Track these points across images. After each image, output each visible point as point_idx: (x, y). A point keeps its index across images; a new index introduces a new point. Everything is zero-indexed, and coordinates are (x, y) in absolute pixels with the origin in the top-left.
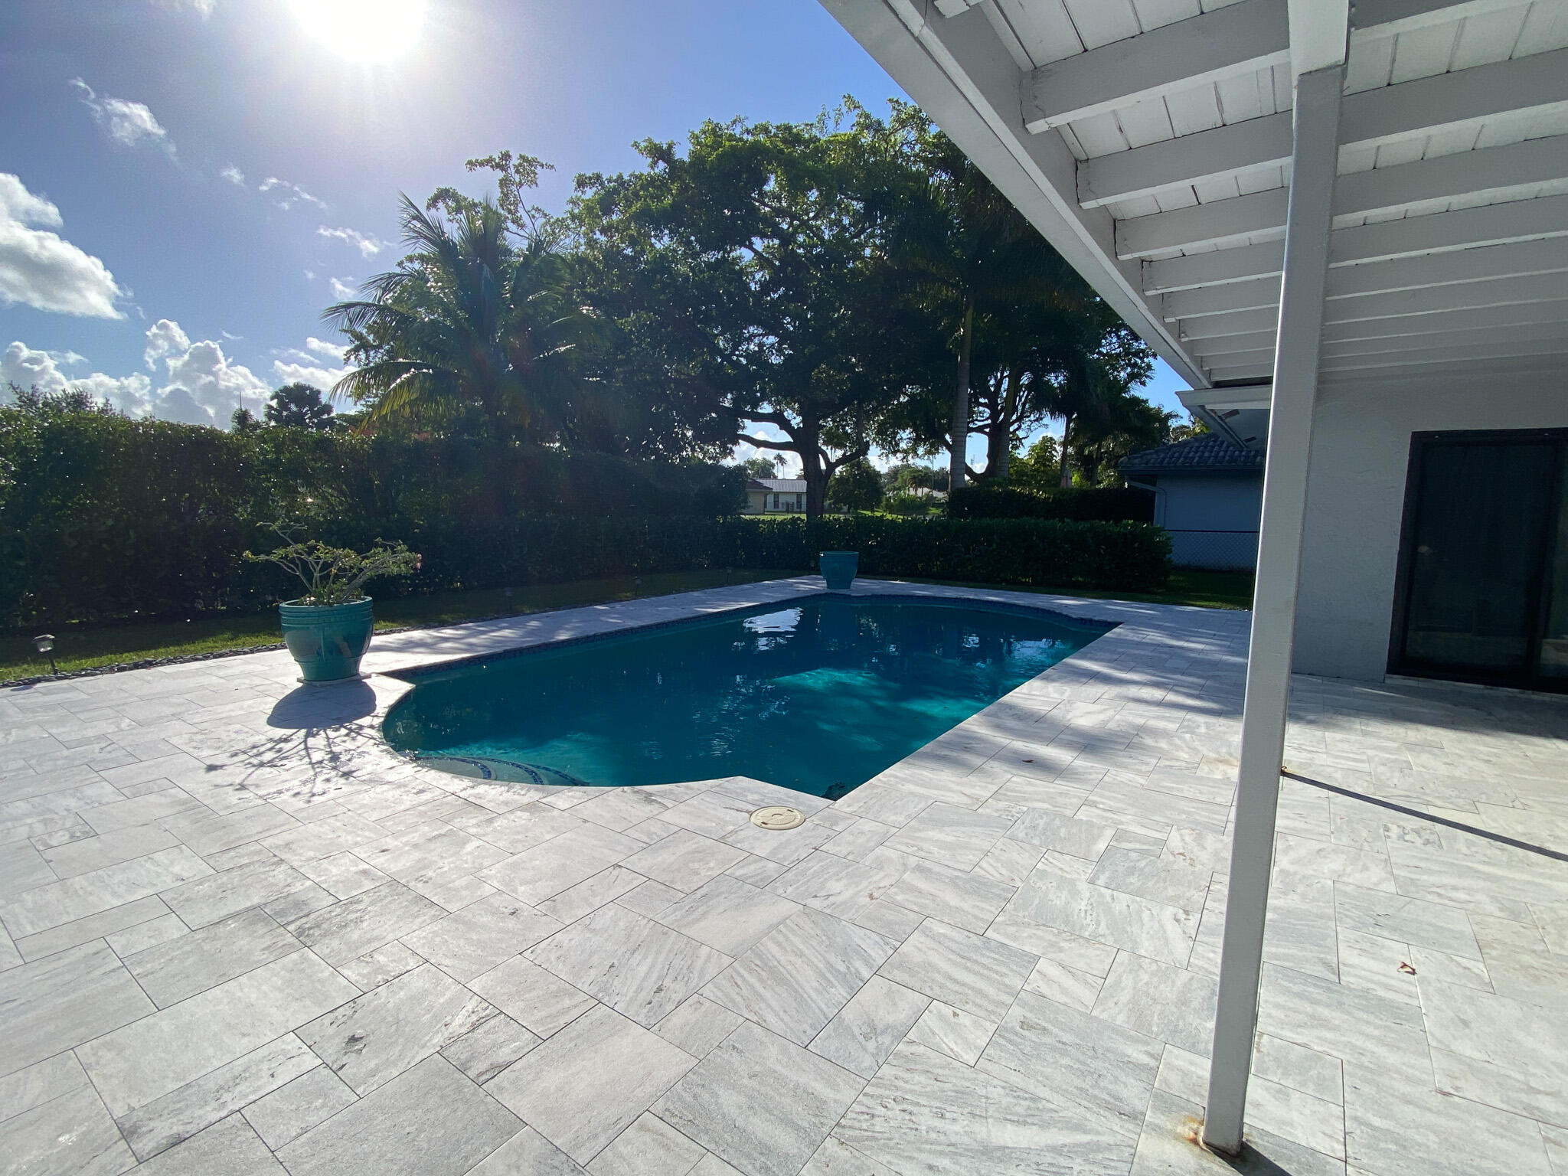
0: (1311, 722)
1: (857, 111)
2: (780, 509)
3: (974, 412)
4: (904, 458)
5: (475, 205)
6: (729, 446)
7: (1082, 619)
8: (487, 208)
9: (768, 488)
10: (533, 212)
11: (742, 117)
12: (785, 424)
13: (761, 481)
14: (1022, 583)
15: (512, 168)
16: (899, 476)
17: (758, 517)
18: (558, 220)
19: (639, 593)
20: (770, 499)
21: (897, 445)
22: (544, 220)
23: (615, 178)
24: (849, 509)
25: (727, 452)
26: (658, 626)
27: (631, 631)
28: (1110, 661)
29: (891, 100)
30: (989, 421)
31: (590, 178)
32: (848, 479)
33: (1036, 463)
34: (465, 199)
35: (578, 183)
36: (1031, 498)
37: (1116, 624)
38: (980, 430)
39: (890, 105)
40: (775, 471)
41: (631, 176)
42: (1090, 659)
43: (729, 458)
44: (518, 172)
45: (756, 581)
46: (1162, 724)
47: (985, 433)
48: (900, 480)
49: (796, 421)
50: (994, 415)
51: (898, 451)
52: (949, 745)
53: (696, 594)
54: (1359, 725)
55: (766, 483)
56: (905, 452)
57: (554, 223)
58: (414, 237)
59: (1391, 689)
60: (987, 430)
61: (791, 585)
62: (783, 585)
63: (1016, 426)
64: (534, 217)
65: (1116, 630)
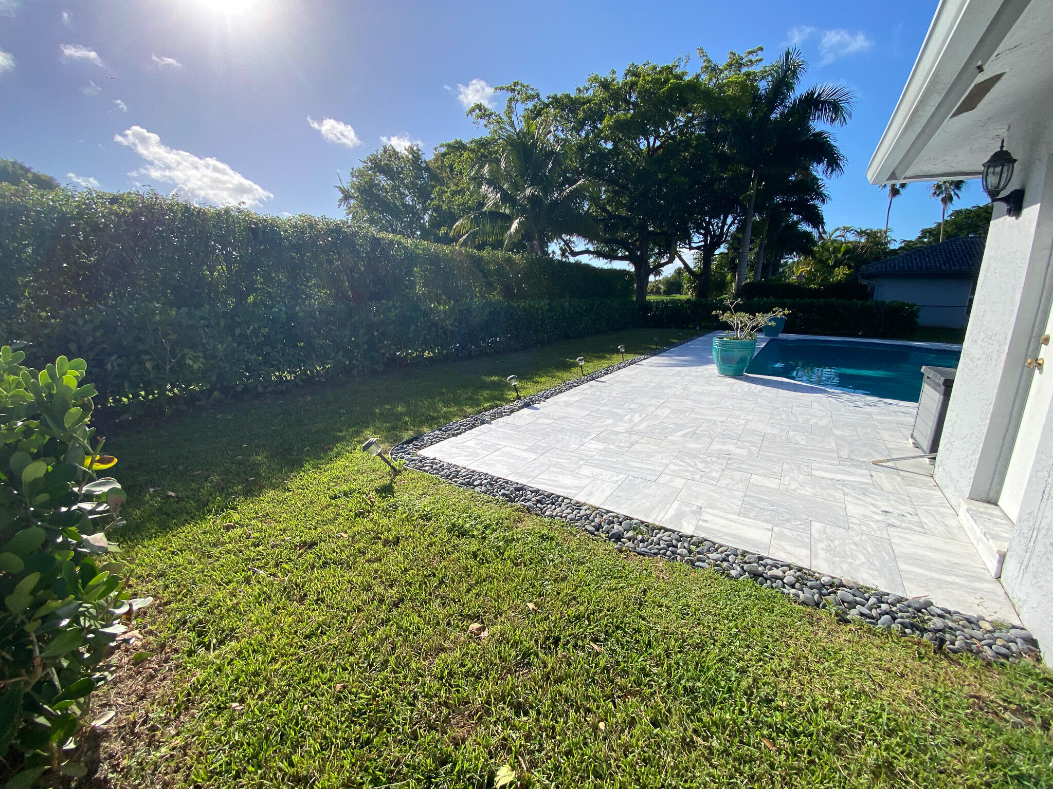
30: (703, 243)
44: (518, 93)
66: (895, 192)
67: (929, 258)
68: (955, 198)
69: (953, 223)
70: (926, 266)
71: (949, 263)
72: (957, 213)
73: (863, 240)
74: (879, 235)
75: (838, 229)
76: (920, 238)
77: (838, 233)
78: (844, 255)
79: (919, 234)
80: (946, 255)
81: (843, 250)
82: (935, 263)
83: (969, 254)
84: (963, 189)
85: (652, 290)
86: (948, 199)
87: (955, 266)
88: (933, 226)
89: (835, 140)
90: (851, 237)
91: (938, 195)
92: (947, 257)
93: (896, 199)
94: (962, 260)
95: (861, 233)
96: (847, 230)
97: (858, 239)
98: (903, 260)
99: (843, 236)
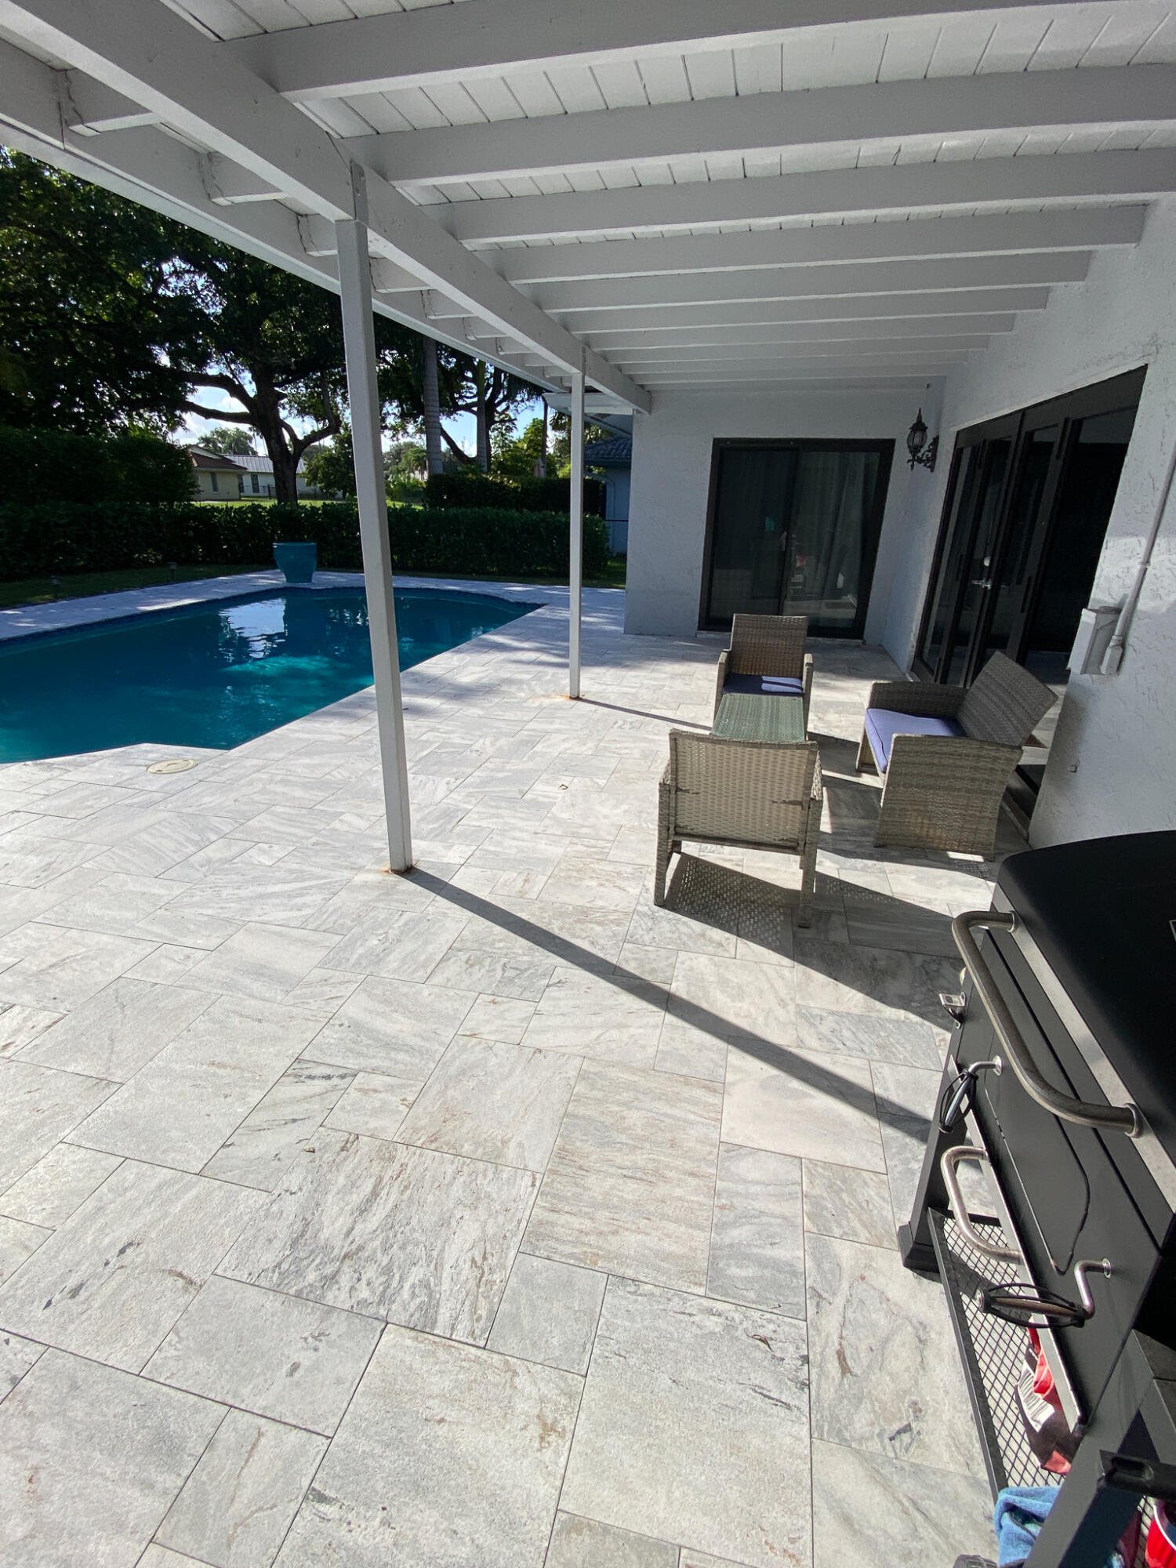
0: (627, 666)
2: (261, 493)
3: (463, 388)
4: (394, 436)
6: (178, 413)
7: (518, 603)
9: (240, 467)
12: (237, 391)
13: (232, 458)
14: (490, 573)
16: (402, 456)
17: (230, 504)
19: (58, 595)
20: (247, 481)
21: (383, 420)
24: (344, 494)
25: (175, 423)
26: (80, 628)
27: (46, 634)
28: (517, 635)
30: (475, 400)
32: (338, 459)
33: (528, 448)
36: (502, 487)
37: (539, 606)
38: (468, 408)
40: (253, 445)
42: (503, 634)
43: (180, 429)
45: (208, 578)
46: (519, 676)
47: (473, 412)
48: (403, 461)
49: (251, 389)
50: (480, 394)
51: (386, 427)
52: (348, 705)
53: (133, 593)
54: (654, 665)
55: (239, 461)
56: (393, 428)
59: (700, 641)
60: (475, 409)
61: (249, 580)
62: (239, 581)
63: (504, 406)
65: (539, 610)
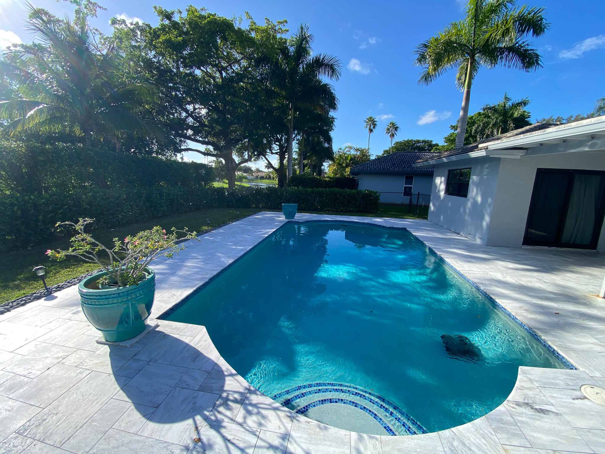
1: (251, 20)
5: (58, 21)
8: (68, 24)
10: (94, 31)
11: (206, 8)
15: (83, 5)
18: (108, 37)
22: (100, 36)
23: (134, 23)
29: (266, 19)
30: (279, 151)
31: (119, 21)
34: (54, 17)
35: (112, 22)
39: (266, 21)
41: (143, 24)
44: (86, 8)
57: (106, 39)
58: (32, 29)
64: (94, 33)
66: (371, 131)
67: (384, 163)
68: (395, 135)
69: (396, 148)
70: (383, 168)
71: (393, 166)
72: (397, 143)
73: (358, 154)
74: (365, 151)
75: (347, 147)
76: (383, 154)
77: (347, 150)
78: (350, 161)
79: (383, 153)
80: (392, 162)
81: (349, 158)
82: (387, 166)
83: (402, 161)
84: (398, 131)
85: (266, 177)
86: (392, 136)
87: (396, 168)
88: (388, 149)
89: (334, 90)
90: (353, 152)
91: (388, 133)
92: (392, 163)
93: (372, 134)
94: (399, 165)
95: (357, 150)
96: (351, 148)
97: (355, 153)
98: (371, 164)
99: (349, 151)
